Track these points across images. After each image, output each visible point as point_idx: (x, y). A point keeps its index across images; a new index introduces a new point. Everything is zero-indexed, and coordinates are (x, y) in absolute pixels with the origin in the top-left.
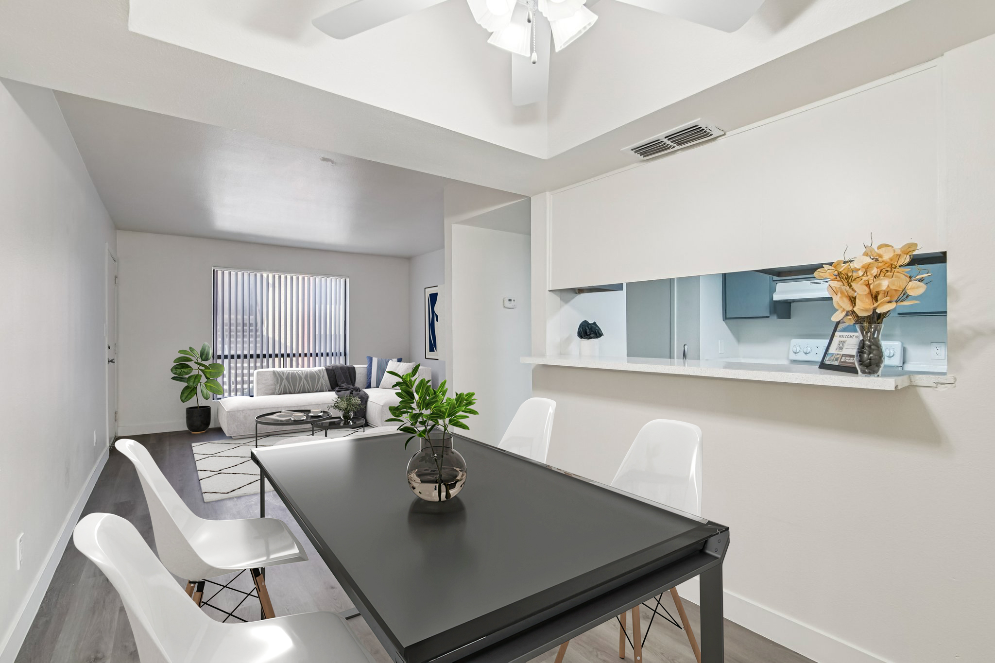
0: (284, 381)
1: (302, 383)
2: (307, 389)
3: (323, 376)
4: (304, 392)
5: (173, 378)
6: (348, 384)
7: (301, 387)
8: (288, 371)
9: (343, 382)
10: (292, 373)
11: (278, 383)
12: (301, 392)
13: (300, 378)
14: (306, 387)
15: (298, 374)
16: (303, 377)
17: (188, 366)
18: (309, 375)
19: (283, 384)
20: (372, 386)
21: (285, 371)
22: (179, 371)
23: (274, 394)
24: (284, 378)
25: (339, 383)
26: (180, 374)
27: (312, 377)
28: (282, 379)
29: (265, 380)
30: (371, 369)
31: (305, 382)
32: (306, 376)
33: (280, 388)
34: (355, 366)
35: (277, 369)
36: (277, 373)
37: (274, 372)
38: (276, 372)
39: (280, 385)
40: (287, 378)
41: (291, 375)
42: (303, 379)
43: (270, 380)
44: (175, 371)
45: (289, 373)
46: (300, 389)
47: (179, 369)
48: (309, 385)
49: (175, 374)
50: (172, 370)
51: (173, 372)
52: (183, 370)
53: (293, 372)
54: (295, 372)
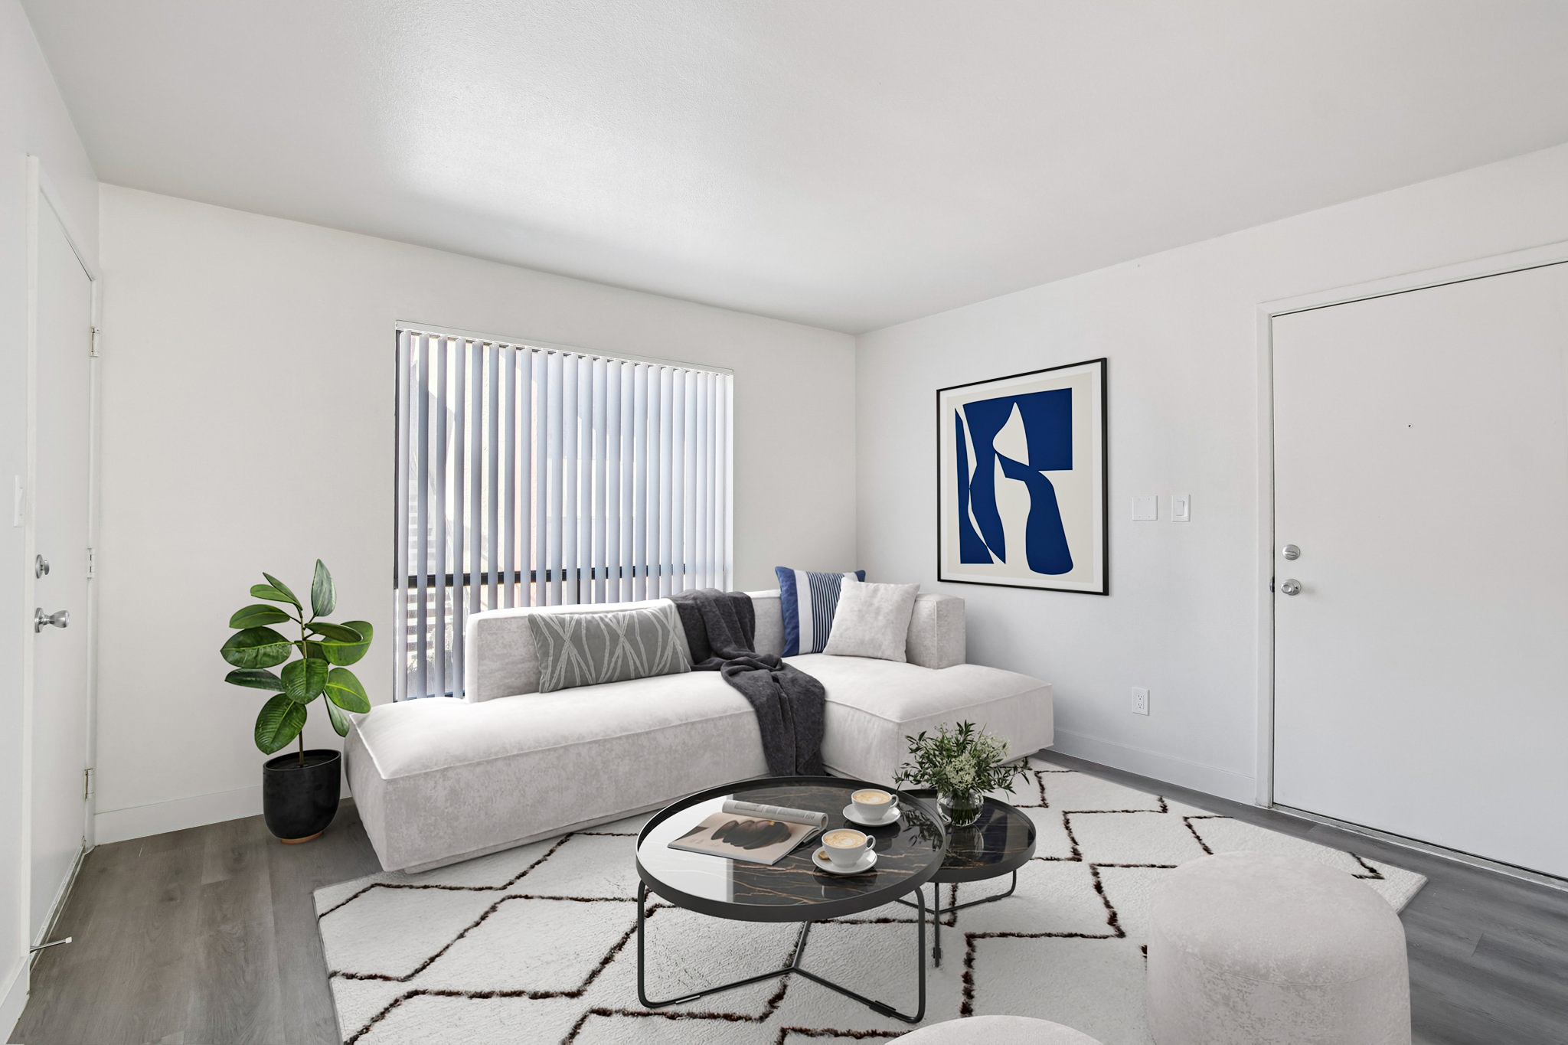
0: (566, 645)
1: (619, 651)
2: (632, 668)
3: (675, 627)
4: (625, 678)
5: (232, 678)
6: (740, 645)
7: (616, 663)
8: (576, 617)
9: (727, 643)
10: (589, 622)
11: (546, 654)
12: (615, 678)
13: (614, 637)
14: (631, 663)
15: (607, 625)
16: (621, 632)
17: (276, 637)
18: (637, 626)
19: (564, 657)
20: (801, 649)
21: (567, 617)
22: (250, 653)
23: (536, 691)
24: (567, 637)
25: (717, 645)
26: (255, 662)
27: (645, 630)
28: (559, 642)
29: (505, 646)
30: (796, 601)
31: (628, 646)
32: (630, 629)
33: (553, 672)
34: (751, 594)
35: (536, 610)
36: (542, 624)
37: (532, 621)
38: (539, 620)
39: (556, 661)
40: (576, 639)
41: (587, 629)
42: (622, 639)
43: (521, 648)
44: (237, 656)
45: (579, 622)
46: (615, 669)
47: (249, 646)
48: (639, 656)
49: (234, 663)
50: (224, 652)
51: (231, 659)
52: (262, 649)
53: (589, 617)
54: (596, 616)
